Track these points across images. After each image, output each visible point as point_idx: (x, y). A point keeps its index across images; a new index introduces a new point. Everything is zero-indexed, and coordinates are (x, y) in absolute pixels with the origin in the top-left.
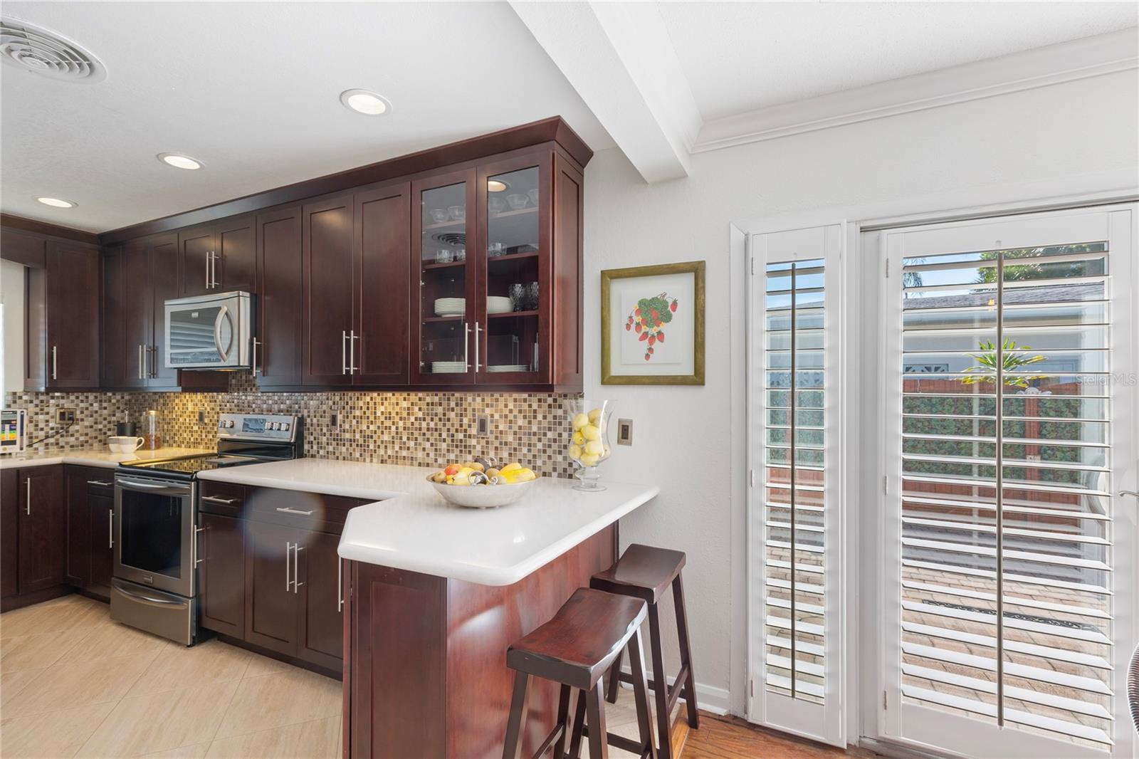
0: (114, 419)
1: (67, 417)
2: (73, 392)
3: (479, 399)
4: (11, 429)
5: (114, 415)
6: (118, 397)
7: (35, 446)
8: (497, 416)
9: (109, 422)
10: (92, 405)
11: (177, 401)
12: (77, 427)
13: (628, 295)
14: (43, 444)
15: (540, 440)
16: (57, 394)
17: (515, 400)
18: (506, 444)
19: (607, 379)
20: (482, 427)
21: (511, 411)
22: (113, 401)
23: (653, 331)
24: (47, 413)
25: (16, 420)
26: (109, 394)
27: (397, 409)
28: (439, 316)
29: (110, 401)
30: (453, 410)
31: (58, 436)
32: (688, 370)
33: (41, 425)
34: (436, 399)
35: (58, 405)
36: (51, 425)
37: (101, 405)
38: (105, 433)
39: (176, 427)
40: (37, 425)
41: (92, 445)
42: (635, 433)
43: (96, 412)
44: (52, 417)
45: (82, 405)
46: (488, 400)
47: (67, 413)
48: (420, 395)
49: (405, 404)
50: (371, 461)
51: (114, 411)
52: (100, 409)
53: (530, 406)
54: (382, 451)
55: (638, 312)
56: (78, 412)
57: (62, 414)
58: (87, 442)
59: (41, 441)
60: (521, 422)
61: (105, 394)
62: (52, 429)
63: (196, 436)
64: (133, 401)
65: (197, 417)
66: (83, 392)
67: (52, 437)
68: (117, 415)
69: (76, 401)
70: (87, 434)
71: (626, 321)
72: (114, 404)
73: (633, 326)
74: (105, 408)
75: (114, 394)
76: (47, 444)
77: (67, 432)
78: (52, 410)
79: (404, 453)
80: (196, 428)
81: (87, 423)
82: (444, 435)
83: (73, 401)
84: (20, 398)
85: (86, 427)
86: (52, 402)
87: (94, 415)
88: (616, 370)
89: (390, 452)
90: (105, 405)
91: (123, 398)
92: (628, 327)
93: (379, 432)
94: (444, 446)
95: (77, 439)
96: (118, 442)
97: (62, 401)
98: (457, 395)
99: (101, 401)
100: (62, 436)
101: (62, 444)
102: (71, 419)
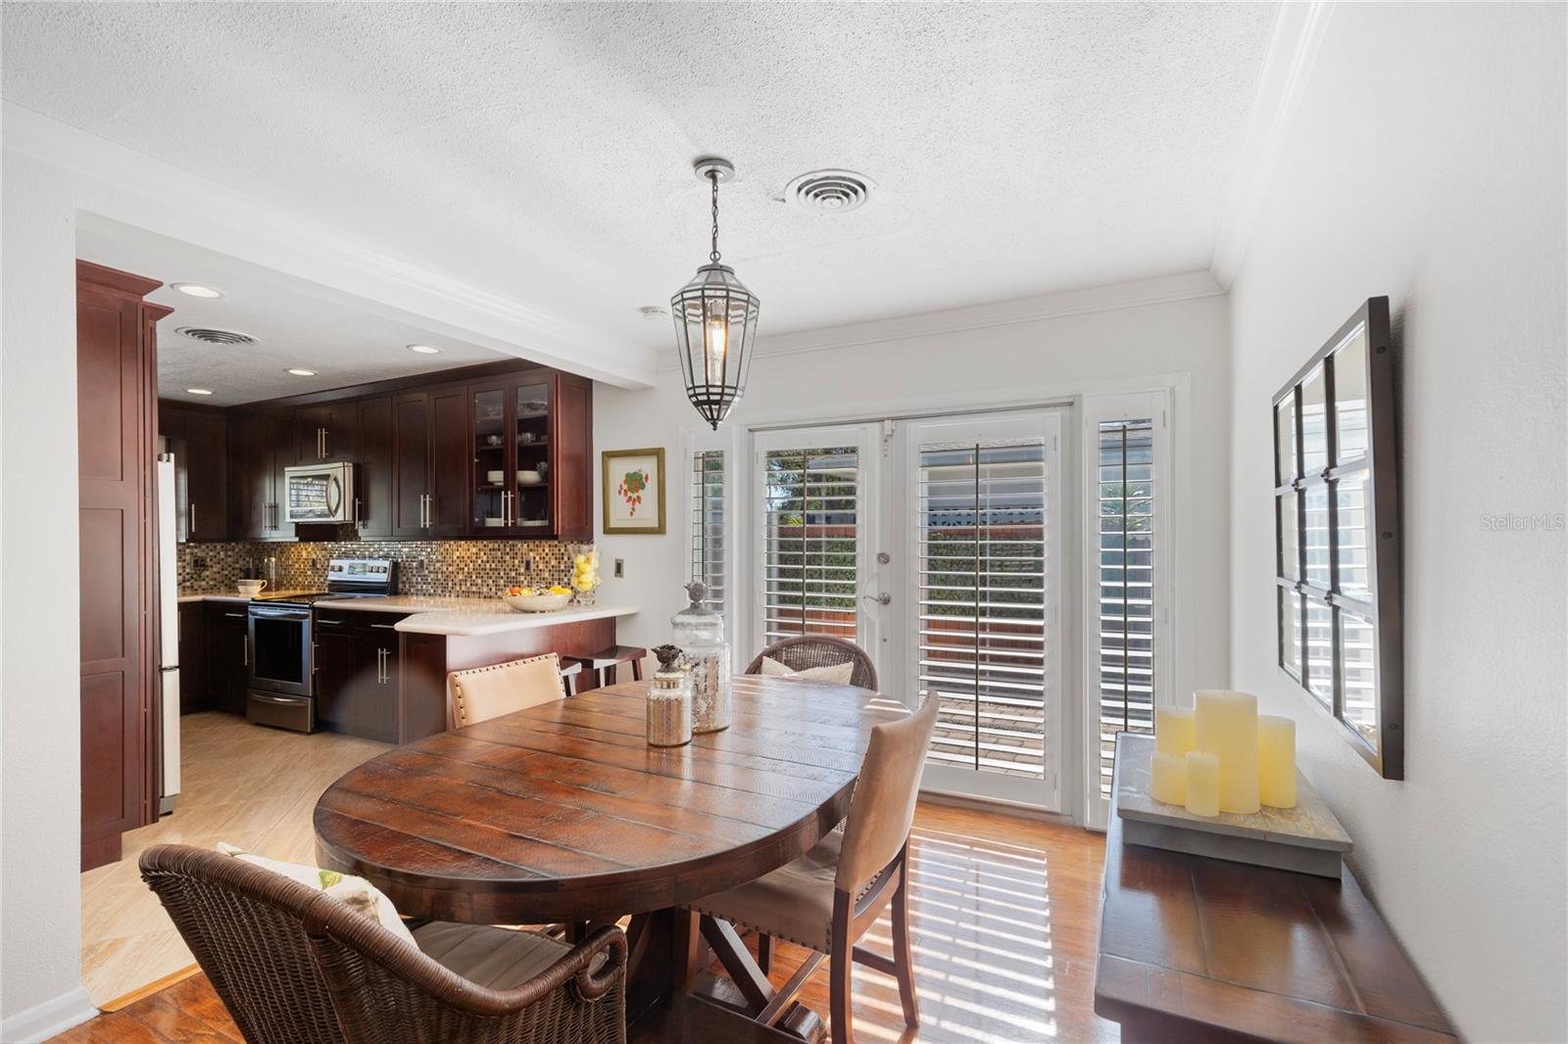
0: (237, 566)
1: (199, 565)
2: (205, 542)
3: (525, 545)
5: (237, 563)
6: (241, 546)
8: (537, 558)
9: (233, 569)
10: (219, 553)
11: (293, 549)
12: (208, 573)
13: (620, 469)
15: (566, 576)
16: (192, 544)
17: (550, 546)
18: (544, 579)
19: (608, 531)
20: (528, 567)
21: (547, 554)
22: (237, 550)
23: (635, 495)
24: (184, 561)
26: (233, 544)
27: (469, 554)
28: (492, 484)
29: (234, 550)
30: (508, 554)
31: (192, 581)
32: (655, 524)
33: (180, 571)
34: (496, 546)
35: (192, 554)
37: (227, 553)
38: (230, 578)
39: (293, 572)
41: (219, 589)
42: (625, 569)
43: (223, 559)
44: (188, 564)
45: (211, 553)
46: (532, 546)
47: (199, 561)
48: (485, 542)
49: (474, 550)
50: (450, 596)
51: (238, 559)
52: (226, 557)
53: (559, 550)
54: (458, 588)
55: (625, 482)
56: (208, 560)
57: (196, 561)
58: (216, 584)
60: (553, 562)
61: (230, 544)
62: (188, 574)
63: (309, 579)
65: (310, 564)
66: (212, 542)
67: (188, 581)
68: (240, 562)
69: (207, 550)
70: (215, 579)
71: (619, 488)
72: (237, 553)
73: (623, 491)
74: (230, 556)
75: (237, 544)
76: (184, 587)
77: (199, 577)
78: (188, 558)
79: (474, 589)
80: (309, 573)
81: (215, 570)
82: (502, 574)
83: (204, 551)
85: (215, 573)
86: (188, 551)
87: (221, 562)
88: (613, 524)
89: (463, 588)
90: (229, 553)
92: (620, 492)
93: (455, 573)
94: (502, 582)
95: (207, 583)
96: (245, 584)
97: (196, 550)
98: (511, 542)
99: (226, 550)
100: (196, 580)
101: (196, 587)
102: (203, 565)
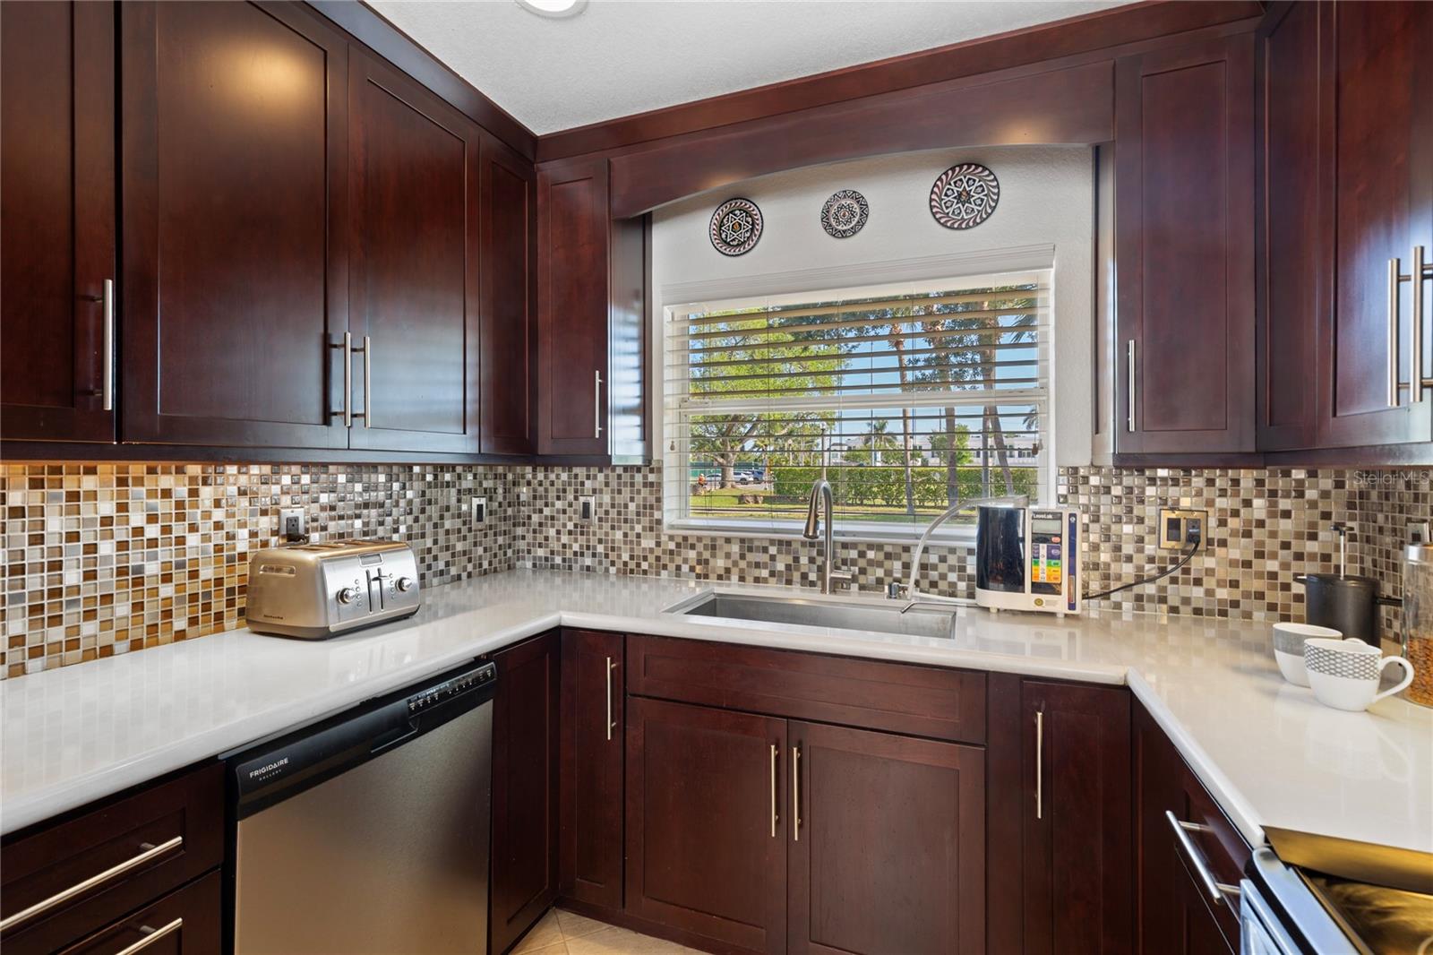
0: (1311, 547)
1: (1189, 537)
2: (1201, 468)
4: (1050, 557)
5: (1313, 537)
6: (1326, 483)
7: (1115, 597)
9: (1299, 556)
10: (1248, 503)
12: (1209, 562)
14: (1131, 594)
16: (1162, 473)
22: (1311, 494)
24: (1141, 520)
25: (1060, 536)
26: (1299, 474)
29: (1301, 495)
31: (1164, 581)
33: (1128, 549)
35: (1164, 502)
36: (1150, 549)
37: (1273, 505)
38: (1286, 587)
40: (1118, 549)
41: (1248, 615)
43: (1261, 524)
44: (1152, 531)
45: (1221, 503)
47: (1183, 523)
51: (1313, 525)
52: (1272, 515)
56: (1213, 522)
57: (1174, 524)
58: (1235, 604)
59: (1128, 587)
61: (1287, 474)
62: (1151, 560)
64: (1374, 495)
66: (1224, 468)
67: (1152, 580)
68: (1321, 535)
69: (1208, 493)
70: (1234, 584)
72: (1313, 504)
74: (1286, 514)
75: (1312, 474)
76: (1139, 598)
77: (1186, 571)
78: (1150, 512)
81: (1235, 554)
83: (1199, 492)
84: (1086, 480)
85: (1233, 563)
86: (1150, 491)
87: (1255, 531)
90: (1284, 504)
91: (1339, 485)
95: (1210, 593)
97: (1173, 492)
99: (1273, 493)
100: (1174, 581)
101: (1174, 600)
102: (1193, 539)
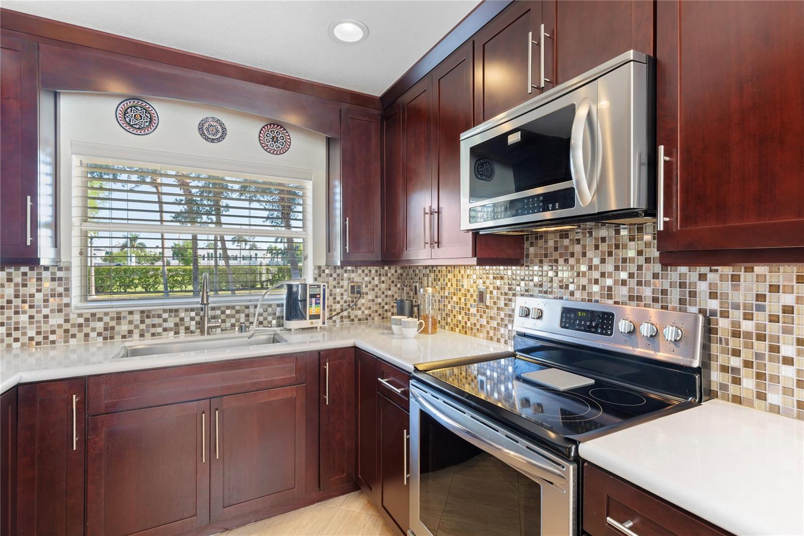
0: (390, 293)
1: (356, 291)
2: (360, 266)
4: (316, 303)
5: (390, 289)
6: (393, 271)
7: (334, 318)
9: (386, 296)
10: (373, 279)
11: (450, 276)
12: (363, 301)
14: (339, 316)
16: (349, 268)
22: (389, 275)
24: (342, 287)
25: (320, 294)
26: (386, 268)
29: (387, 275)
31: (350, 310)
33: (338, 298)
35: (349, 279)
36: (345, 297)
37: (380, 279)
38: (383, 307)
39: (449, 307)
40: (335, 299)
41: (373, 319)
43: (377, 286)
44: (346, 291)
45: (367, 279)
47: (356, 287)
51: (390, 285)
52: (380, 283)
56: (364, 286)
57: (353, 287)
58: (370, 315)
59: (338, 314)
61: (383, 268)
62: (345, 302)
63: (473, 320)
64: (404, 274)
65: (475, 297)
66: (367, 266)
67: (346, 310)
68: (392, 288)
69: (362, 275)
70: (370, 308)
72: (390, 278)
74: (383, 282)
75: (390, 268)
76: (342, 317)
77: (356, 305)
78: (345, 283)
80: (473, 310)
81: (370, 297)
83: (360, 275)
84: (324, 271)
85: (369, 301)
86: (345, 275)
90: (383, 278)
91: (396, 272)
95: (363, 312)
96: (399, 323)
97: (353, 275)
99: (380, 275)
100: (352, 309)
101: (352, 317)
102: (359, 292)
